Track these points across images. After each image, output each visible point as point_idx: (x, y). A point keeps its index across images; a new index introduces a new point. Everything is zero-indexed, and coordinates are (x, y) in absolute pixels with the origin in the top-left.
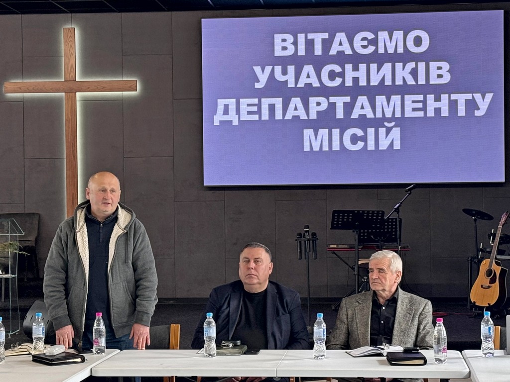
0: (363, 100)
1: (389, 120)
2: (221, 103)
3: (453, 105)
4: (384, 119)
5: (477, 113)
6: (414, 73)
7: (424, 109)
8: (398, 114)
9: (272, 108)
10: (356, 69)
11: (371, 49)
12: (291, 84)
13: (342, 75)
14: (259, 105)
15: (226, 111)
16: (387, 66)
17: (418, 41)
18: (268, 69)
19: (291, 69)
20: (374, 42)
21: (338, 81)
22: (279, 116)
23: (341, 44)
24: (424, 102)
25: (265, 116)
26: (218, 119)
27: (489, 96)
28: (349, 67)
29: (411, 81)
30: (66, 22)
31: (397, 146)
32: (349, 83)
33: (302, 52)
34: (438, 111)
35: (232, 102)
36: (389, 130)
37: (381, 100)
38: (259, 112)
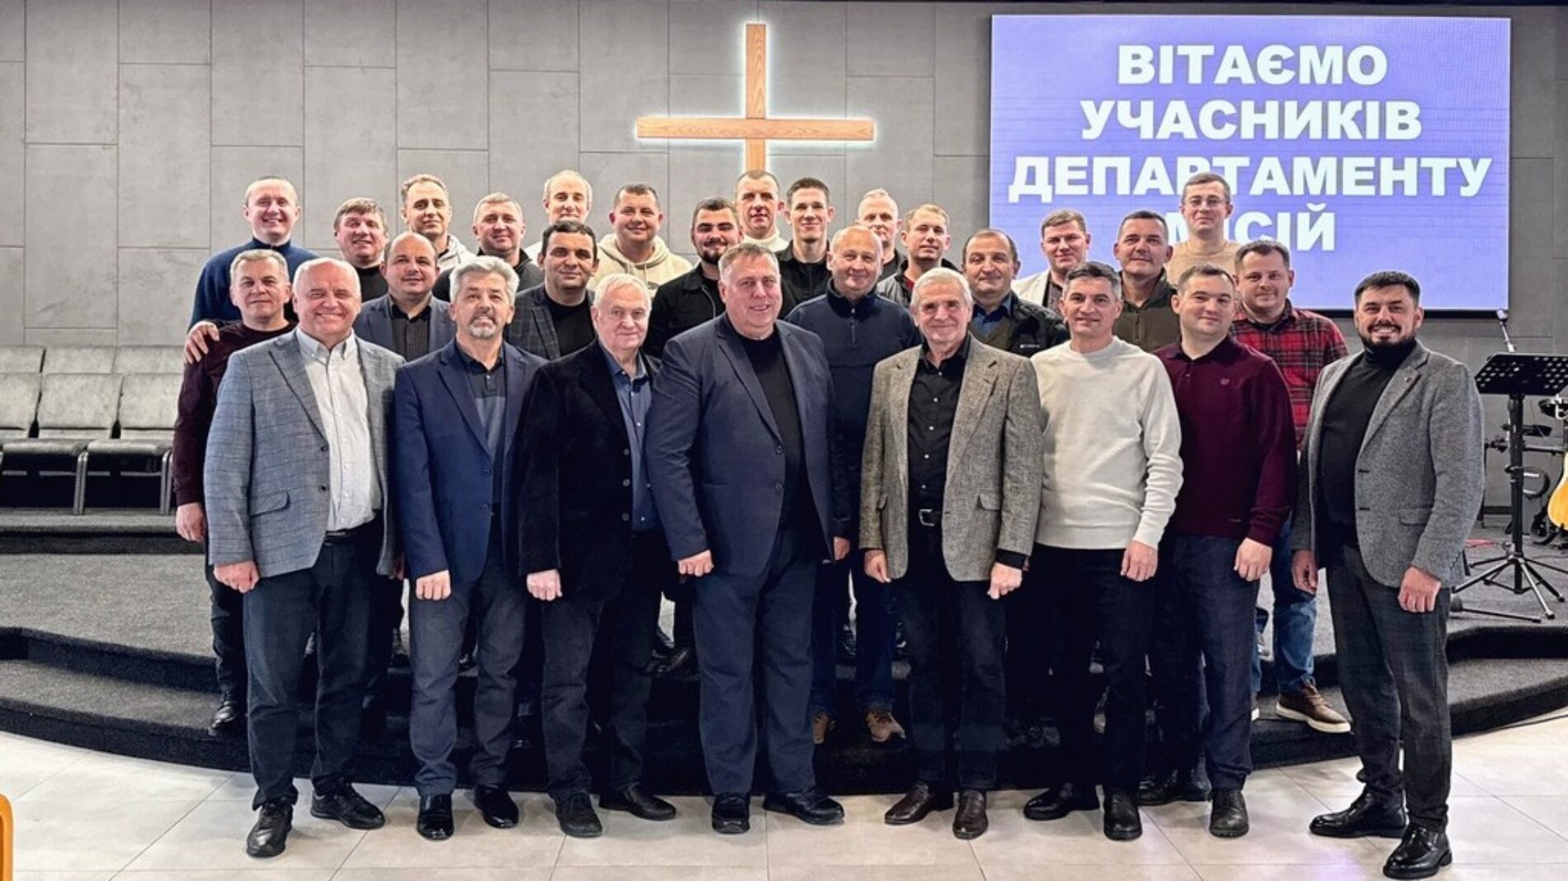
0: (1271, 164)
1: (1316, 200)
2: (1023, 164)
3: (1424, 176)
4: (1307, 196)
5: (1466, 192)
6: (1360, 119)
7: (1376, 182)
8: (1331, 190)
9: (1111, 173)
10: (1260, 109)
11: (1287, 76)
12: (1147, 133)
13: (1236, 119)
14: (1089, 169)
15: (1031, 178)
16: (1314, 109)
17: (1367, 65)
18: (1107, 106)
19: (1147, 107)
20: (1293, 64)
21: (1228, 130)
22: (1123, 188)
23: (1235, 65)
24: (1376, 170)
25: (1100, 188)
26: (1018, 189)
27: (1484, 164)
28: (1248, 106)
29: (1353, 133)
30: (747, 13)
31: (1328, 244)
32: (1248, 133)
33: (1166, 77)
34: (1399, 185)
35: (1041, 164)
36: (1314, 217)
37: (1302, 164)
38: (1089, 182)
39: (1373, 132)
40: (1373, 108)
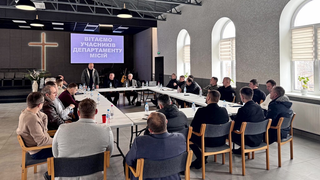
0: (101, 49)
1: (105, 53)
2: (74, 48)
3: (116, 50)
4: (104, 52)
5: (120, 52)
6: (109, 45)
7: (111, 51)
8: (107, 52)
9: (84, 50)
10: (99, 44)
11: (102, 40)
12: (88, 46)
13: (97, 45)
14: (82, 49)
15: (75, 50)
16: (105, 44)
17: (110, 40)
18: (83, 43)
19: (88, 43)
20: (103, 39)
21: (96, 46)
22: (85, 51)
23: (97, 39)
24: (111, 50)
25: (83, 51)
26: (74, 51)
27: (121, 49)
28: (98, 43)
29: (109, 46)
30: (42, 32)
31: (106, 57)
32: (98, 46)
33: (90, 40)
34: (113, 51)
35: (76, 48)
36: (105, 54)
37: (104, 49)
38: (82, 50)
39: (111, 46)
40: (111, 44)
